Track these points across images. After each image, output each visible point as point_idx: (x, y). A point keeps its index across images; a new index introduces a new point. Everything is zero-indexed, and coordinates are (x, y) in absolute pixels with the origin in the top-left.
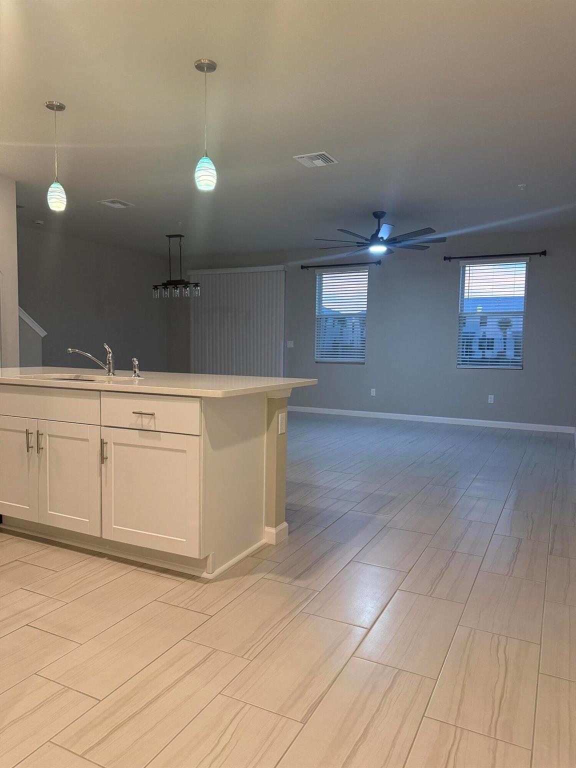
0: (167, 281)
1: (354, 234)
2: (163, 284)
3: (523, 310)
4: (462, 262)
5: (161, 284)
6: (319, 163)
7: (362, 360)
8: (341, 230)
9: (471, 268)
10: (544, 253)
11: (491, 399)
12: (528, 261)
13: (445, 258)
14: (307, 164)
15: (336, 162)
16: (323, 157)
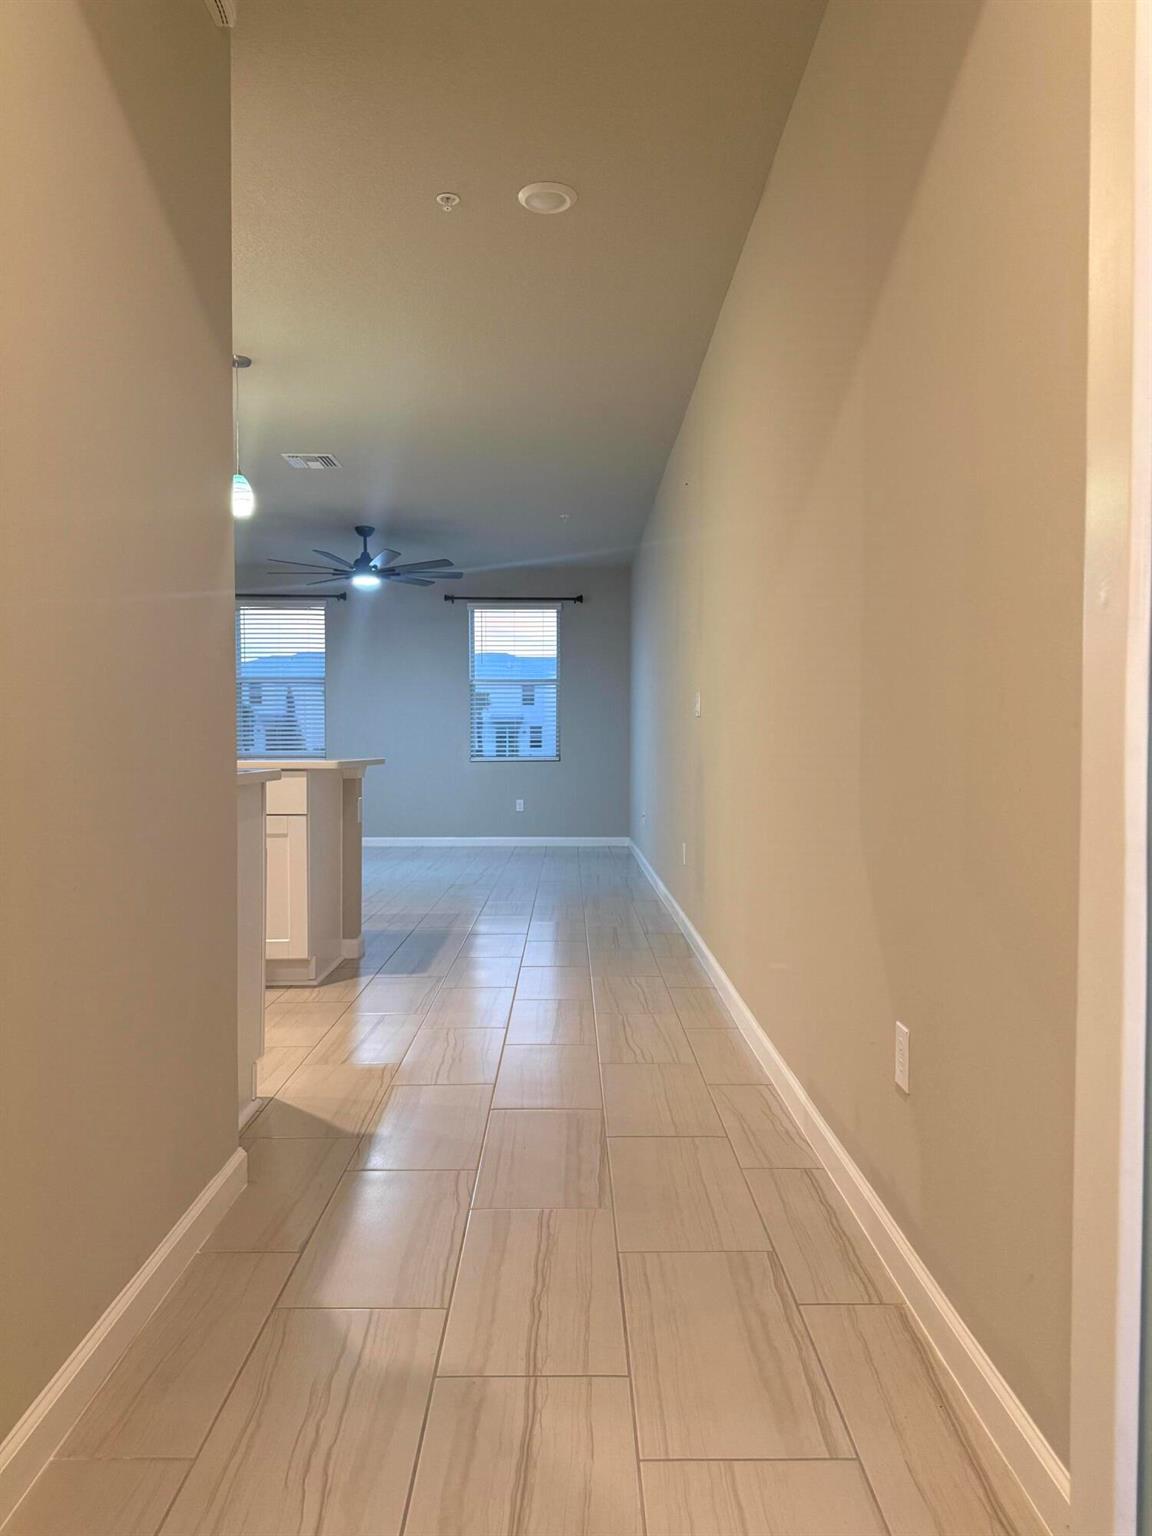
1: (332, 557)
3: (555, 677)
4: (470, 605)
6: (317, 465)
8: (316, 551)
9: (484, 614)
10: (580, 599)
11: (520, 805)
12: (560, 608)
13: (447, 598)
14: (298, 464)
15: (340, 466)
16: (326, 461)
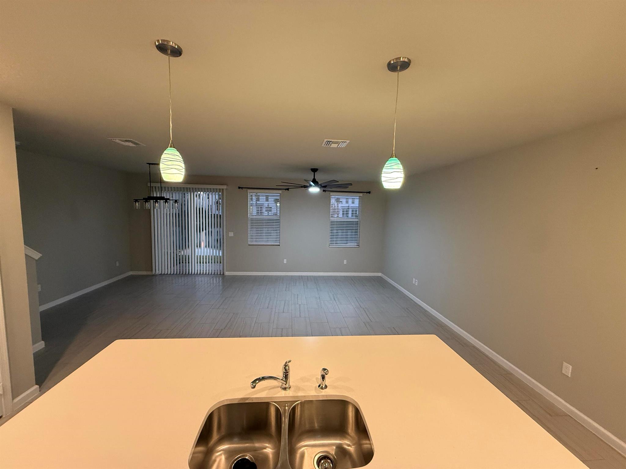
0: (148, 197)
2: (144, 199)
4: (331, 193)
5: (142, 199)
7: (278, 244)
10: (369, 193)
11: (345, 262)
12: (361, 196)
